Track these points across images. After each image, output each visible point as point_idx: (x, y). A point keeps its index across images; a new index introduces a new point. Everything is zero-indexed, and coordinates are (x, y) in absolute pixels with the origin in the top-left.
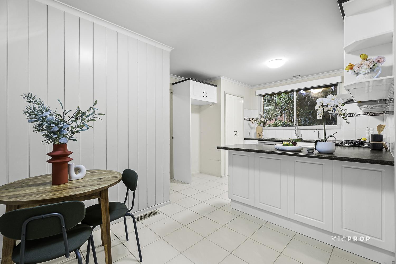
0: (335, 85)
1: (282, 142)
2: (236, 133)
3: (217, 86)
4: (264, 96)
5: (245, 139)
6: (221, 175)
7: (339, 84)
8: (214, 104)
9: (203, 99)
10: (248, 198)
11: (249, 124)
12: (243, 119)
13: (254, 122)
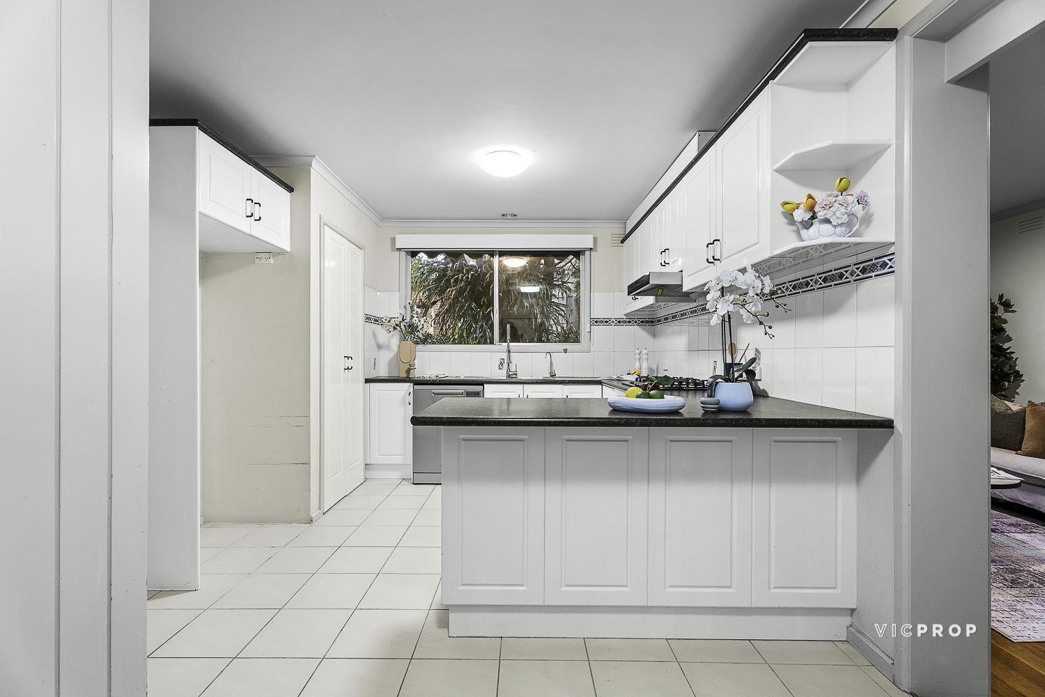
0: (577, 254)
1: (483, 385)
2: (349, 363)
3: (291, 190)
4: (414, 254)
5: (367, 381)
6: (309, 514)
7: (587, 253)
8: (280, 253)
9: (246, 226)
10: (520, 583)
11: (374, 335)
12: (361, 318)
13: (391, 329)
